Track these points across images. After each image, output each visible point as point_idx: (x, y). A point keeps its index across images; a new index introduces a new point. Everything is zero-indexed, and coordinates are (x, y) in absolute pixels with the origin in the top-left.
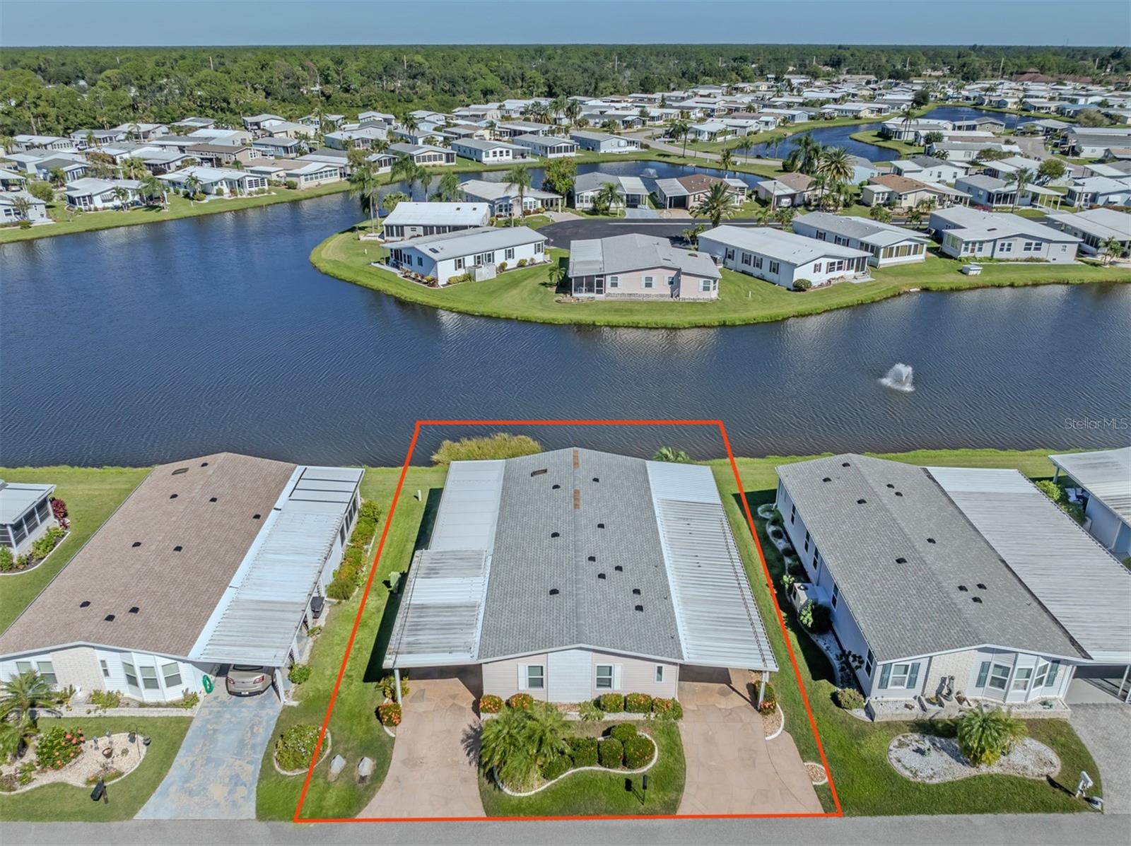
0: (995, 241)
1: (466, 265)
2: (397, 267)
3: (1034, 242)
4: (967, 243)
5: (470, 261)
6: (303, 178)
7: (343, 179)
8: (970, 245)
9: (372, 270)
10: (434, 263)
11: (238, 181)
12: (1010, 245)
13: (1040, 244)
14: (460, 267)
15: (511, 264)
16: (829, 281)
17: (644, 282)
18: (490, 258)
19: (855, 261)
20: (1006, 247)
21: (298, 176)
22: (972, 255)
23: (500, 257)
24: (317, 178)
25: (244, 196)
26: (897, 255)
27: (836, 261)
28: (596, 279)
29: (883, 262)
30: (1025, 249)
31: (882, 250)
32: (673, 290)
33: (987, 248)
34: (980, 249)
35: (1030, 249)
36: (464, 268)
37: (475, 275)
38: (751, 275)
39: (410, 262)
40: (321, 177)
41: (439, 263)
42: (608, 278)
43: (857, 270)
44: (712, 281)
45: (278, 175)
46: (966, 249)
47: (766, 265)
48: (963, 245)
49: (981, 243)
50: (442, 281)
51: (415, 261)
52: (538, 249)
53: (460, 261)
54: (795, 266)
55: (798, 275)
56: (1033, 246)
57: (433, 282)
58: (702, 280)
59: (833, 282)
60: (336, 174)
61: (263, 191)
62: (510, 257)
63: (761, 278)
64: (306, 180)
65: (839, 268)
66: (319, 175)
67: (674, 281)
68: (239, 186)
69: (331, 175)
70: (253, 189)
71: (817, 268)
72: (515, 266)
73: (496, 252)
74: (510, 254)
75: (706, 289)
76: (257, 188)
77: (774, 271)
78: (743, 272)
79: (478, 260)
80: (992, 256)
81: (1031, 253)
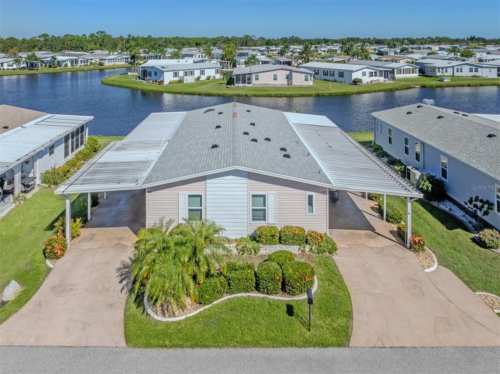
0: (453, 67)
1: (179, 75)
2: (144, 80)
3: (474, 68)
4: (439, 68)
5: (181, 74)
6: (107, 61)
7: (126, 63)
8: (441, 69)
9: (131, 81)
10: (163, 72)
11: (76, 60)
12: (461, 69)
13: (477, 69)
14: (176, 76)
15: (203, 78)
16: (371, 81)
17: (273, 78)
18: (192, 73)
19: (383, 72)
20: (459, 70)
21: (105, 60)
22: (443, 74)
23: (197, 73)
24: (114, 61)
25: (77, 67)
26: (403, 73)
27: (374, 71)
28: (247, 76)
29: (397, 76)
30: (470, 71)
31: (396, 70)
32: (288, 81)
33: (450, 71)
34: (446, 71)
35: (472, 71)
36: (178, 77)
37: (183, 80)
38: (329, 81)
39: (150, 75)
40: (116, 61)
41: (165, 73)
42: (254, 75)
43: (385, 78)
44: (309, 76)
45: (96, 61)
46: (439, 71)
47: (337, 74)
48: (437, 69)
49: (446, 68)
50: (166, 82)
51: (153, 74)
52: (217, 72)
53: (176, 73)
54: (352, 71)
55: (355, 76)
56: (474, 70)
57: (161, 82)
58: (304, 75)
59: (373, 82)
60: (123, 61)
61: (87, 65)
62: (202, 74)
63: (335, 81)
64: (109, 62)
65: (376, 75)
67: (289, 76)
68: (76, 63)
69: (121, 61)
70: (82, 64)
71: (364, 74)
72: (205, 79)
73: (195, 70)
74: (202, 73)
75: (306, 80)
76: (84, 64)
77: (341, 76)
78: (325, 80)
79: (186, 74)
80: (453, 75)
81: (474, 73)
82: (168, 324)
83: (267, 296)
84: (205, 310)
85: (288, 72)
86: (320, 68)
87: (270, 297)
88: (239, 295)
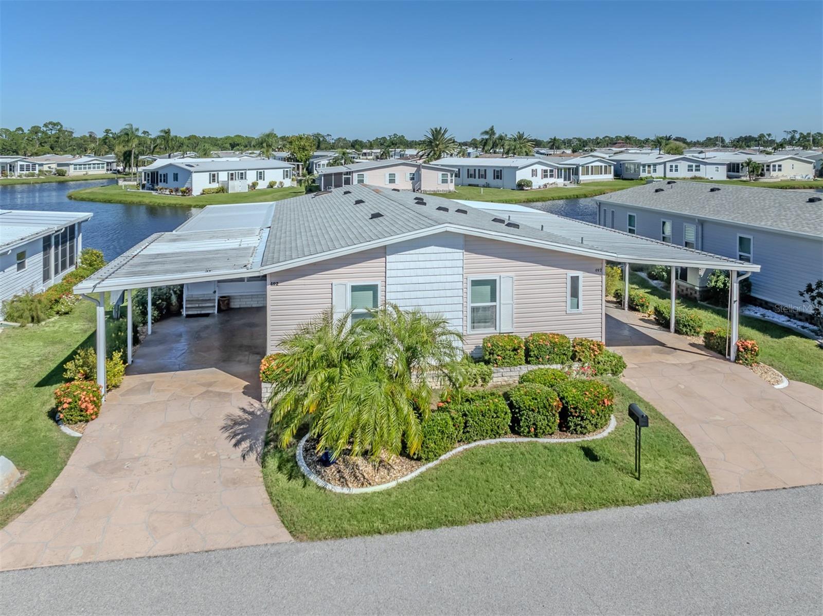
0: (665, 163)
1: (220, 180)
2: (153, 189)
3: (694, 165)
4: (644, 166)
5: (223, 177)
6: (72, 167)
7: (109, 172)
8: (647, 167)
9: (128, 193)
10: (190, 173)
11: (10, 166)
12: (676, 166)
13: (699, 166)
14: (214, 180)
15: (262, 185)
16: (545, 185)
17: (388, 178)
18: (242, 176)
19: (563, 171)
20: (674, 168)
21: (68, 165)
22: (650, 175)
23: (251, 177)
24: (85, 168)
25: (14, 177)
26: (592, 174)
27: (549, 169)
28: (344, 176)
29: (583, 178)
30: (689, 170)
31: (580, 168)
32: (414, 185)
33: (660, 168)
34: (655, 171)
35: (692, 170)
36: (218, 182)
37: (228, 188)
38: (477, 186)
39: (165, 181)
40: (90, 168)
41: (194, 175)
42: (355, 175)
43: (565, 180)
44: (449, 174)
45: (49, 167)
46: (644, 171)
47: (490, 175)
48: (641, 167)
49: (655, 165)
50: (196, 191)
51: (170, 178)
52: (286, 175)
53: (214, 176)
54: (516, 169)
55: (521, 176)
56: (694, 168)
57: (188, 191)
58: (440, 173)
59: (549, 186)
60: (103, 167)
61: (33, 175)
62: (261, 178)
63: (487, 186)
64: (75, 169)
65: (551, 176)
66: (87, 166)
67: (415, 177)
68: (10, 170)
69: (98, 168)
70: (24, 172)
71: (534, 173)
72: (265, 187)
73: (248, 172)
74: (261, 176)
75: (445, 181)
76: (27, 172)
77: (498, 178)
78: (470, 185)
79: (232, 177)
80: (665, 176)
81: (694, 174)
82: (365, 498)
83: (534, 439)
84: (428, 470)
85: (414, 170)
86: (463, 166)
87: (543, 440)
88: (483, 443)
